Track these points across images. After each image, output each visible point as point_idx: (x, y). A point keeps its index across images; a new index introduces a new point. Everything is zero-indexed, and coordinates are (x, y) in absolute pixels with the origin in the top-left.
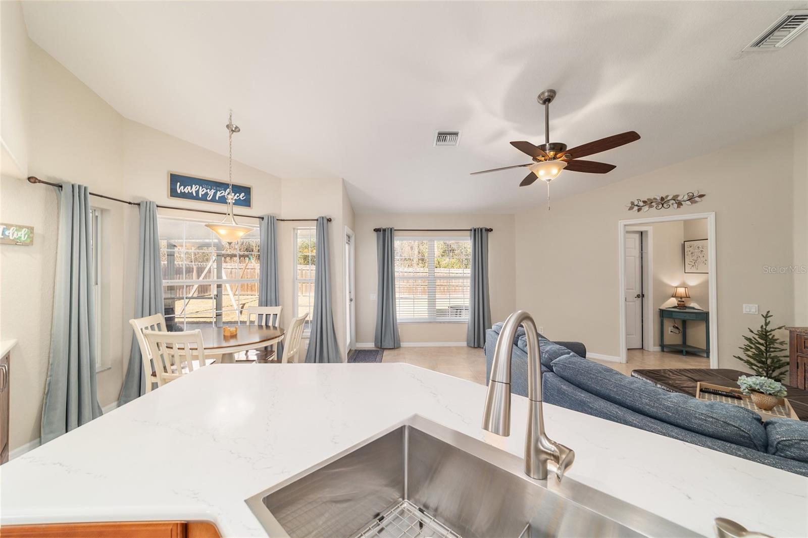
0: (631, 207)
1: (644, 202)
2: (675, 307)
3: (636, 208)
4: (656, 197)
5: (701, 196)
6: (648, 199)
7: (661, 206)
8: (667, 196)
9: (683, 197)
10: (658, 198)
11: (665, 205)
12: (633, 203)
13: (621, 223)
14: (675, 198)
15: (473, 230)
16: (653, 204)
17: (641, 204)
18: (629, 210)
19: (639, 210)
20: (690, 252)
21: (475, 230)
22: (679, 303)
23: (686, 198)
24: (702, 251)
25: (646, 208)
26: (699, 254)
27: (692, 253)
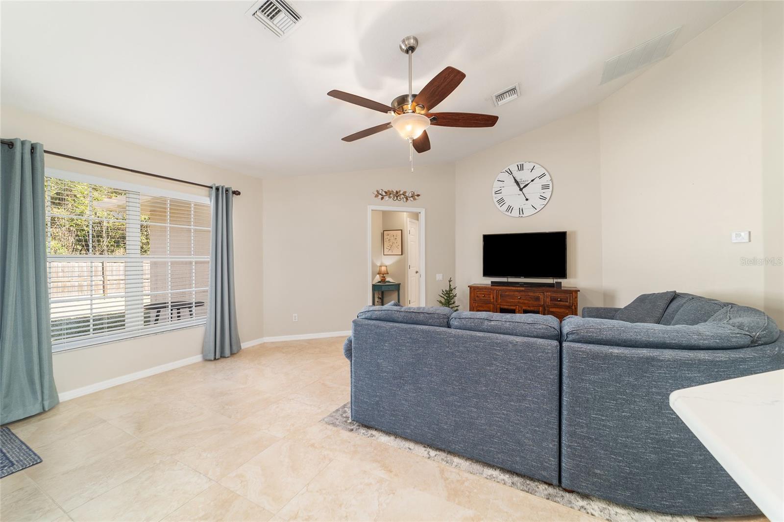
0: (376, 195)
1: (386, 192)
2: (379, 282)
3: (380, 196)
4: (393, 190)
5: (418, 195)
6: (388, 191)
7: (396, 198)
8: (400, 191)
9: (409, 194)
10: (395, 192)
11: (398, 198)
12: (378, 192)
13: (370, 208)
14: (404, 194)
15: (214, 188)
16: (391, 195)
17: (384, 194)
18: (375, 197)
19: (382, 198)
20: (388, 240)
21: (217, 189)
22: (382, 278)
23: (410, 195)
24: (396, 239)
25: (386, 198)
26: (394, 241)
27: (389, 240)
